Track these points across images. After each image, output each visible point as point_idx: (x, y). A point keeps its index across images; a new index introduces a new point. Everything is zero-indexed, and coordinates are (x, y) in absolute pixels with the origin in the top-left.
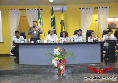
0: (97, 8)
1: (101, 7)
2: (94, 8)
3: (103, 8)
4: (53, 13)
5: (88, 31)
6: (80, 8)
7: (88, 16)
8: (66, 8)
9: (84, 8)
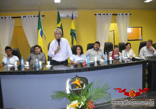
0: (116, 15)
1: (121, 14)
2: (113, 15)
3: (123, 14)
4: (60, 21)
5: (106, 43)
6: (96, 15)
7: (106, 25)
8: (77, 14)
9: (100, 14)
